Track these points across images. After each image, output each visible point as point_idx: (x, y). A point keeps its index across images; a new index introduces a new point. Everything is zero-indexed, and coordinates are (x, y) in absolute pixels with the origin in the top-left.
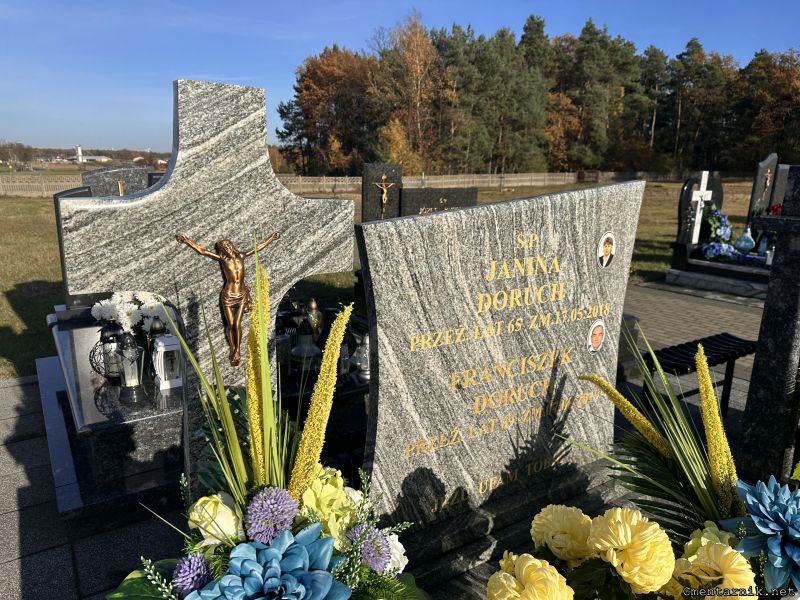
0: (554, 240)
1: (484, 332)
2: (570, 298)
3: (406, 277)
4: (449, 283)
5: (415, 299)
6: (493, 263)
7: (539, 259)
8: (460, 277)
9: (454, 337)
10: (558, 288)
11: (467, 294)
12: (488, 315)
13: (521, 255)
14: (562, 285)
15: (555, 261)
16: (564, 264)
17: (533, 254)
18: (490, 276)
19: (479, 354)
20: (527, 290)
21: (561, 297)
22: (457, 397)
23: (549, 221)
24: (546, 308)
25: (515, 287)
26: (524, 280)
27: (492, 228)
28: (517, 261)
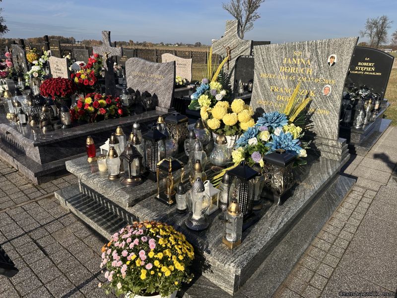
0: (308, 55)
1: (282, 78)
2: (315, 74)
3: (261, 58)
4: (272, 62)
5: (263, 64)
6: (286, 59)
7: (302, 60)
8: (275, 61)
9: (273, 76)
10: (310, 70)
11: (277, 66)
12: (283, 73)
13: (295, 57)
14: (311, 69)
15: (309, 61)
16: (312, 62)
17: (300, 57)
18: (285, 62)
19: (280, 83)
20: (297, 68)
21: (311, 73)
22: (272, 93)
23: (306, 49)
24: (305, 76)
25: (293, 67)
26: (296, 65)
27: (286, 49)
28: (294, 59)
